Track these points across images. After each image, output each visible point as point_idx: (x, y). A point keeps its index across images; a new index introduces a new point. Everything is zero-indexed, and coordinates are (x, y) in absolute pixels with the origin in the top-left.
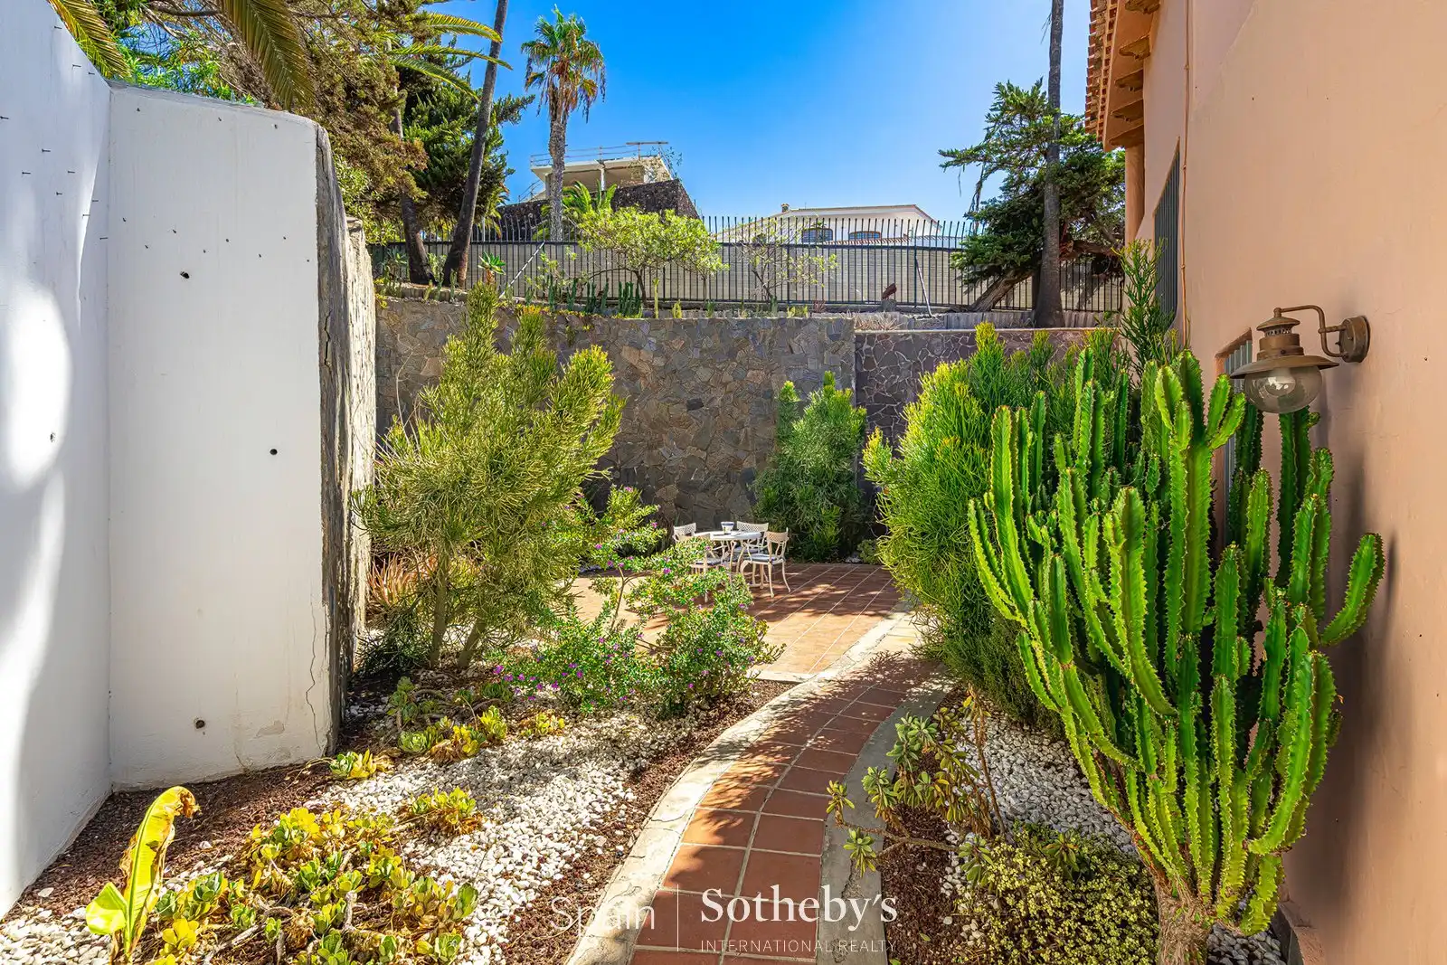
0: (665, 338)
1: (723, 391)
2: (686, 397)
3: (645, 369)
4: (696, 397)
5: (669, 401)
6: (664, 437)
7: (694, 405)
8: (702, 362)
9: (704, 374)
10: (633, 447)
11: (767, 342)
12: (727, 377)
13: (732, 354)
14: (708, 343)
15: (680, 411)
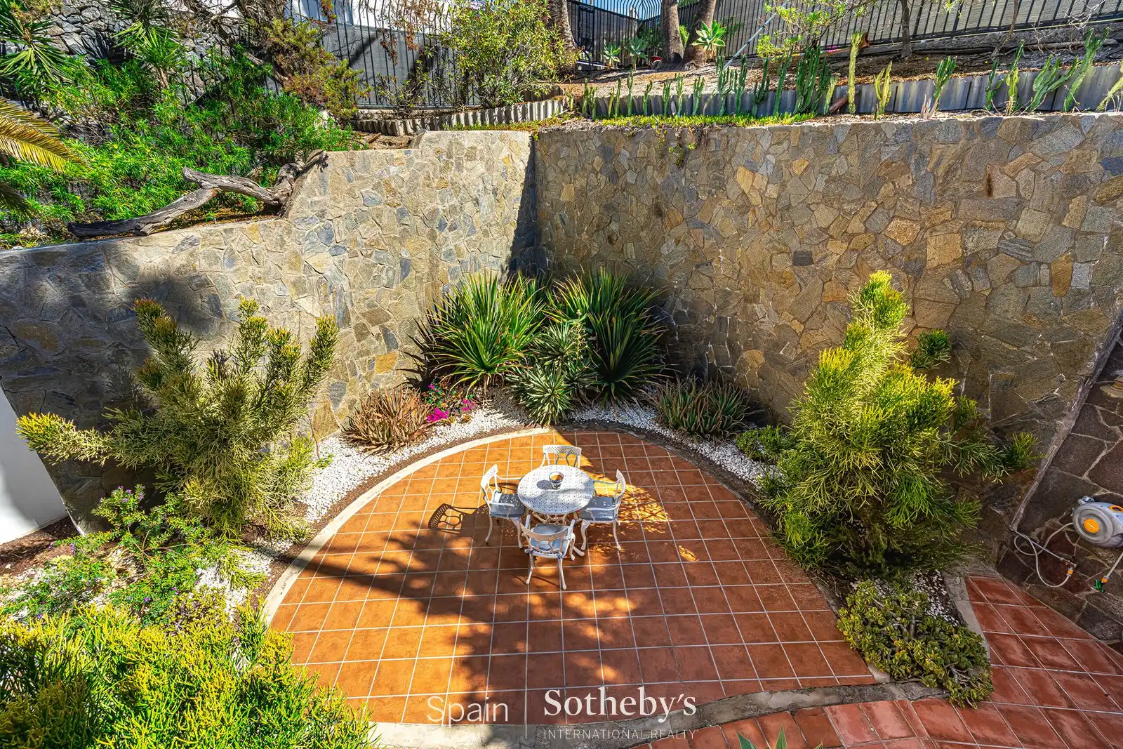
0: (786, 157)
1: (845, 245)
2: (795, 245)
3: (755, 199)
4: (807, 248)
5: (774, 248)
6: (762, 292)
7: (802, 260)
8: (826, 199)
9: (824, 216)
10: (730, 293)
11: (941, 171)
12: (856, 226)
13: (871, 189)
14: (840, 166)
15: (783, 264)
